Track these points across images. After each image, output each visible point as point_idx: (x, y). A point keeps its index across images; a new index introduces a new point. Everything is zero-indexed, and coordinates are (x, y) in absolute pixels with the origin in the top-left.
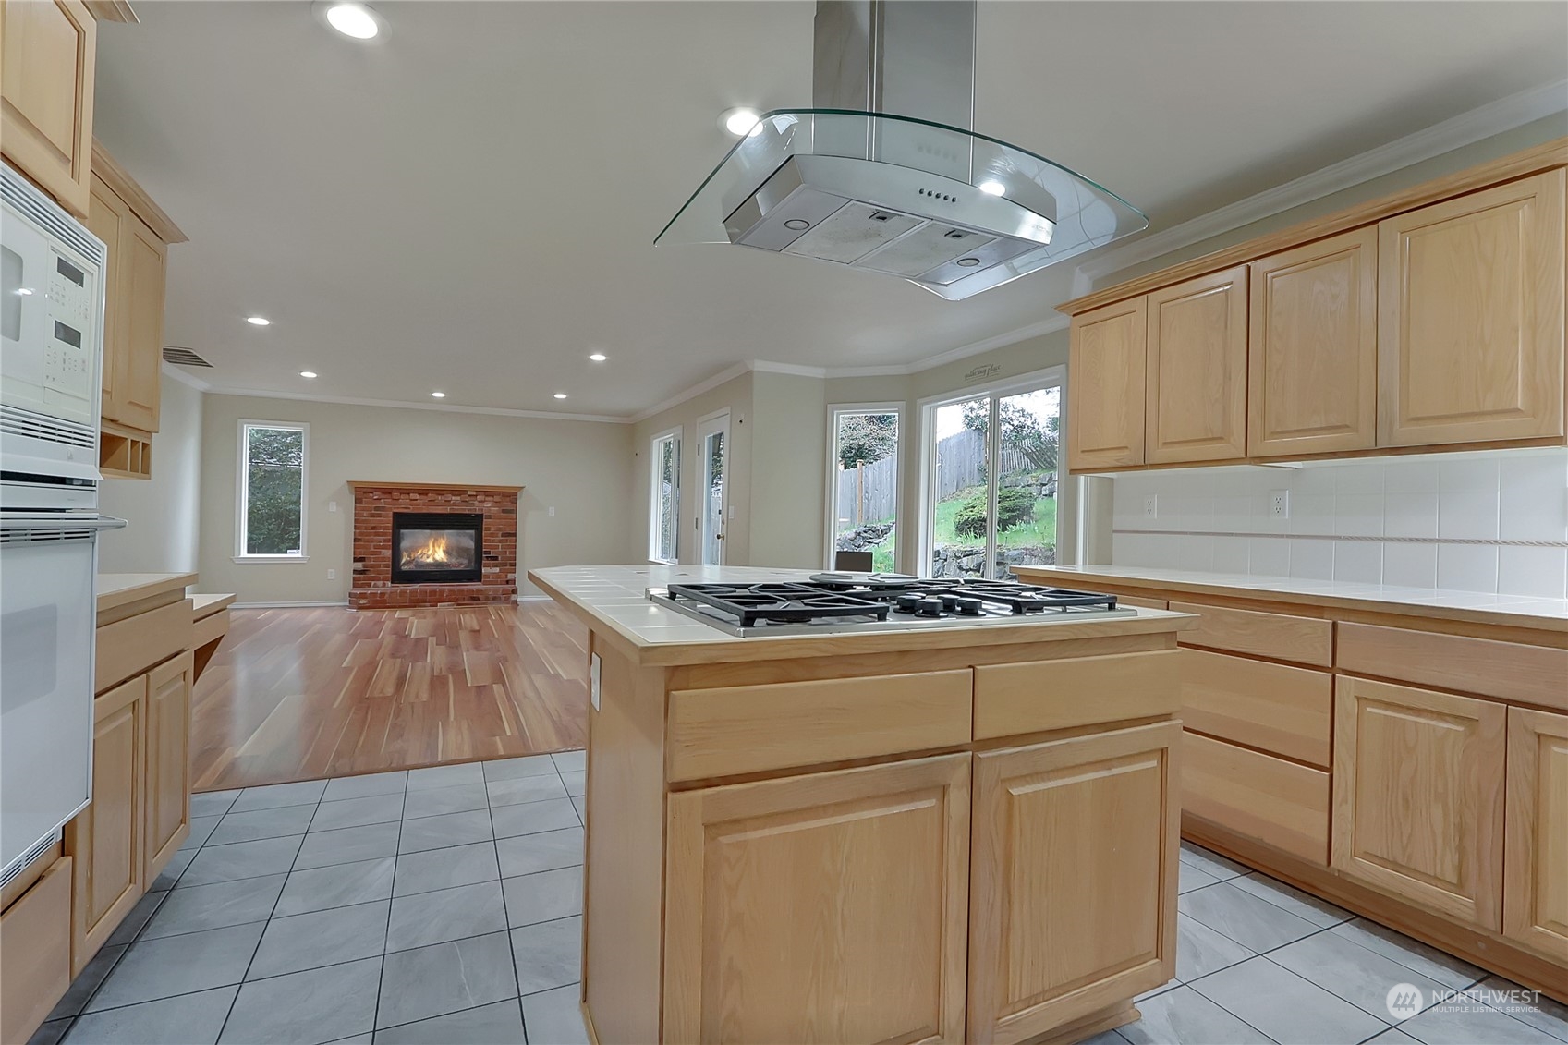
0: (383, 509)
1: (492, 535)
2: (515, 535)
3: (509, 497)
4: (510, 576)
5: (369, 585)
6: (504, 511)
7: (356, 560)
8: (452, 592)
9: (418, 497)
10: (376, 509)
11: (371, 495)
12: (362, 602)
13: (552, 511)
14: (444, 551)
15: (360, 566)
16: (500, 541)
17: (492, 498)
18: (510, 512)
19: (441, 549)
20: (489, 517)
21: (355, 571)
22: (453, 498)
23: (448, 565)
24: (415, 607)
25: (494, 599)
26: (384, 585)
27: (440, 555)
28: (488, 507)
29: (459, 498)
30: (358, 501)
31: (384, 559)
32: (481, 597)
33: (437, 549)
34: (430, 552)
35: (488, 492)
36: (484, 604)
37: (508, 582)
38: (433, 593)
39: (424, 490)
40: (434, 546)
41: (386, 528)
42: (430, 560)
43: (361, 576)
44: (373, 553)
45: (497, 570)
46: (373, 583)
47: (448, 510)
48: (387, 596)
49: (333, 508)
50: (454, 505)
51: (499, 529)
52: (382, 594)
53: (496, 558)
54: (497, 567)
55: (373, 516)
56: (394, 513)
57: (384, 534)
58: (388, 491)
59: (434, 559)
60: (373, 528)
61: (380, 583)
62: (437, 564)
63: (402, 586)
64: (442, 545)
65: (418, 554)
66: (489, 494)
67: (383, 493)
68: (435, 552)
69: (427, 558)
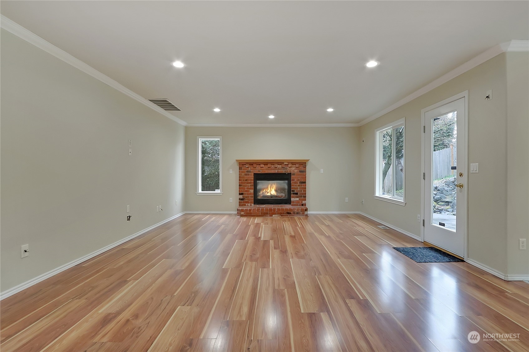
0: (250, 172)
1: (296, 183)
2: (305, 182)
3: (302, 165)
4: (304, 202)
5: (245, 205)
6: (300, 172)
7: (240, 194)
8: (279, 209)
9: (263, 166)
10: (247, 172)
11: (245, 166)
12: (242, 213)
13: (322, 171)
14: (275, 190)
15: (241, 197)
16: (299, 186)
17: (294, 166)
18: (303, 172)
19: (274, 189)
20: (294, 174)
21: (240, 199)
22: (278, 166)
23: (276, 196)
24: (263, 216)
25: (297, 213)
26: (251, 205)
27: (273, 192)
28: (293, 170)
29: (280, 166)
30: (240, 168)
31: (251, 194)
32: (292, 212)
33: (272, 189)
34: (269, 191)
35: (293, 163)
36: (293, 216)
37: (302, 205)
38: (271, 210)
39: (266, 163)
40: (270, 188)
41: (251, 180)
42: (269, 194)
43: (242, 201)
44: (246, 191)
45: (298, 199)
46: (247, 204)
47: (276, 171)
48: (252, 211)
49: (231, 172)
50: (279, 169)
51: (298, 180)
52: (250, 210)
53: (297, 194)
54: (298, 197)
55: (246, 175)
56: (254, 173)
57: (250, 183)
58: (252, 163)
59: (270, 193)
60: (246, 180)
61: (249, 204)
62: (272, 196)
63: (258, 206)
64: (274, 188)
65: (264, 191)
66: (294, 163)
67: (250, 165)
68: (271, 190)
69: (268, 193)
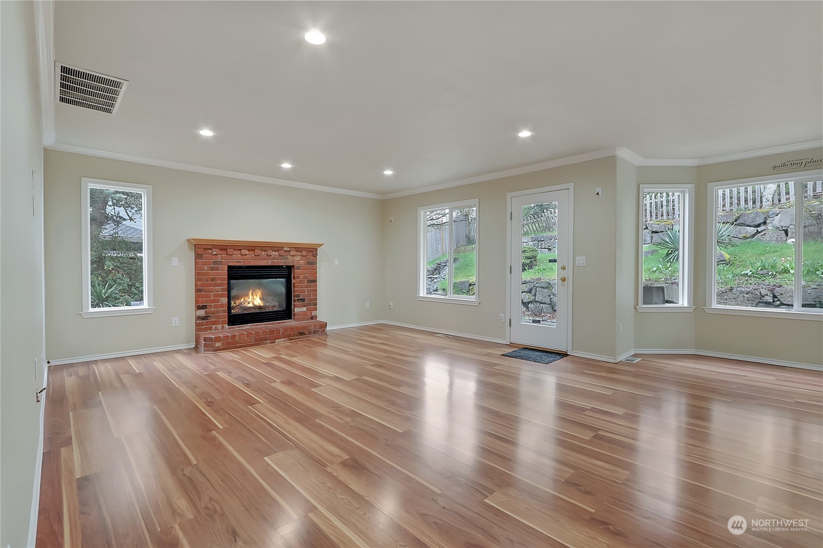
0: (221, 263)
1: (301, 282)
2: (315, 281)
3: (311, 251)
4: (313, 313)
5: (211, 329)
6: (308, 263)
7: (199, 308)
8: (285, 329)
9: (247, 252)
10: (215, 263)
11: (210, 251)
12: (218, 344)
13: (336, 262)
14: (260, 299)
15: (202, 313)
16: (306, 287)
17: (300, 253)
18: (313, 264)
19: (258, 297)
20: (299, 268)
21: (198, 318)
22: (273, 253)
23: (260, 307)
24: (259, 344)
25: (315, 332)
26: (223, 328)
27: (258, 302)
28: (296, 260)
29: (277, 253)
30: (198, 256)
31: (222, 306)
32: (306, 332)
33: (255, 297)
34: (250, 300)
35: (298, 248)
36: (308, 337)
37: (312, 318)
38: (272, 332)
39: (252, 247)
40: (252, 295)
41: (222, 279)
42: (251, 305)
43: (203, 323)
44: (213, 301)
45: (305, 309)
46: (214, 327)
47: (269, 263)
48: (237, 337)
49: (175, 262)
50: (274, 258)
51: (305, 277)
52: (234, 337)
53: (303, 300)
54: (305, 306)
55: (212, 269)
56: (229, 266)
57: (221, 285)
58: (224, 247)
59: (253, 304)
60: (213, 279)
61: (219, 327)
62: (255, 307)
63: (236, 328)
64: (258, 294)
65: (242, 300)
66: (299, 250)
67: (220, 249)
68: (254, 299)
69: (249, 303)
